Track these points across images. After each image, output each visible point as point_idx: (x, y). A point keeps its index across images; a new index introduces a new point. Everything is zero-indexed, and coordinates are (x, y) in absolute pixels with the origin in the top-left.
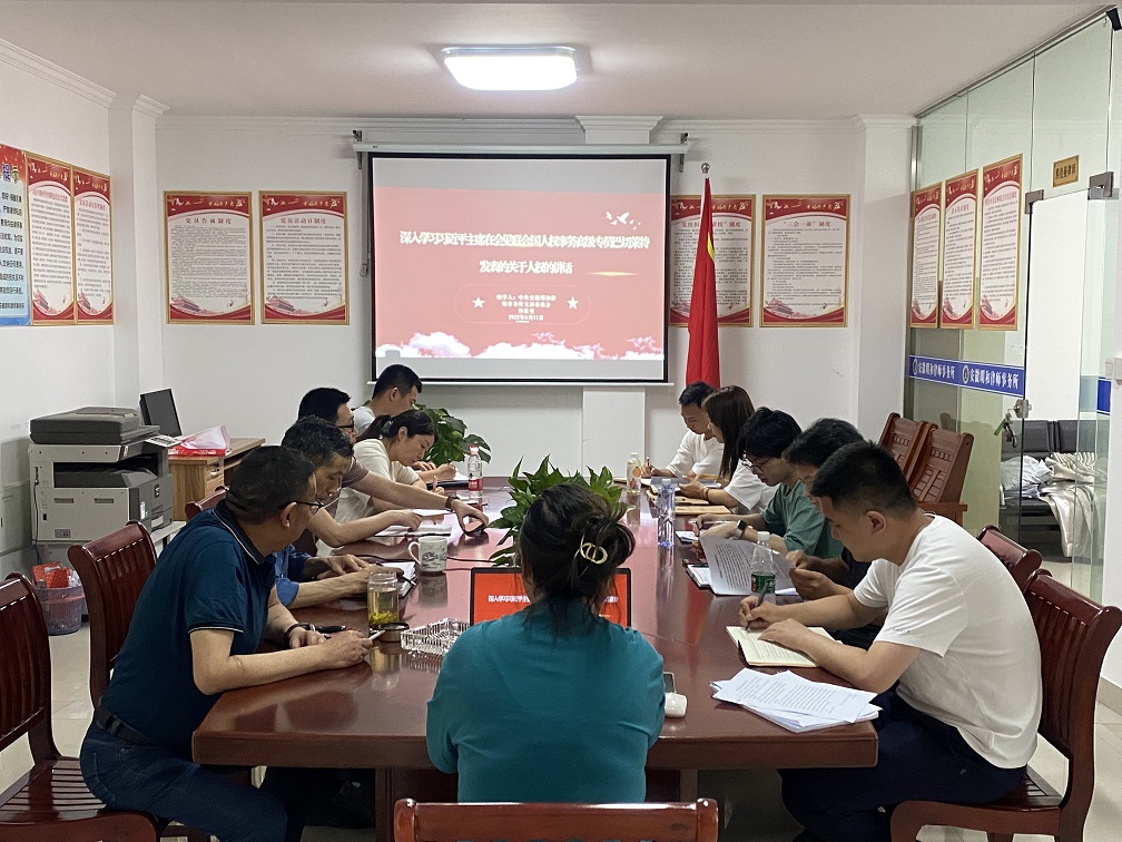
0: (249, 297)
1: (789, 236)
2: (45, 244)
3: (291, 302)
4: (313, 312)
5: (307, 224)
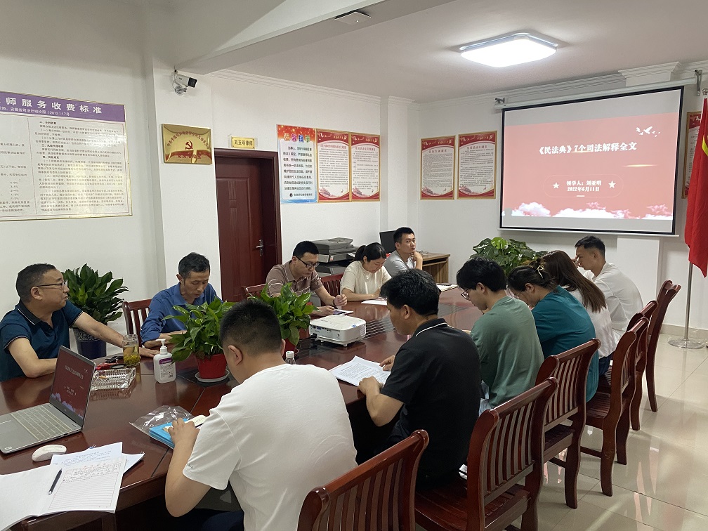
0: (453, 186)
2: (328, 168)
3: (470, 188)
4: (479, 193)
5: (478, 149)
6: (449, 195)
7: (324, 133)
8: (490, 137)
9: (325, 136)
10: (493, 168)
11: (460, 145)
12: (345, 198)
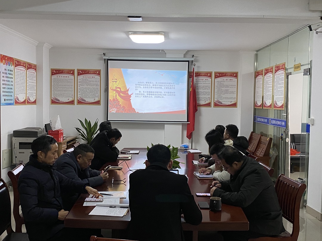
0: (73, 98)
1: (221, 83)
2: (19, 83)
3: (85, 99)
4: (91, 102)
5: (90, 78)
6: (72, 102)
7: (18, 61)
8: (97, 72)
9: (18, 63)
10: (99, 89)
11: (78, 75)
12: (24, 103)
